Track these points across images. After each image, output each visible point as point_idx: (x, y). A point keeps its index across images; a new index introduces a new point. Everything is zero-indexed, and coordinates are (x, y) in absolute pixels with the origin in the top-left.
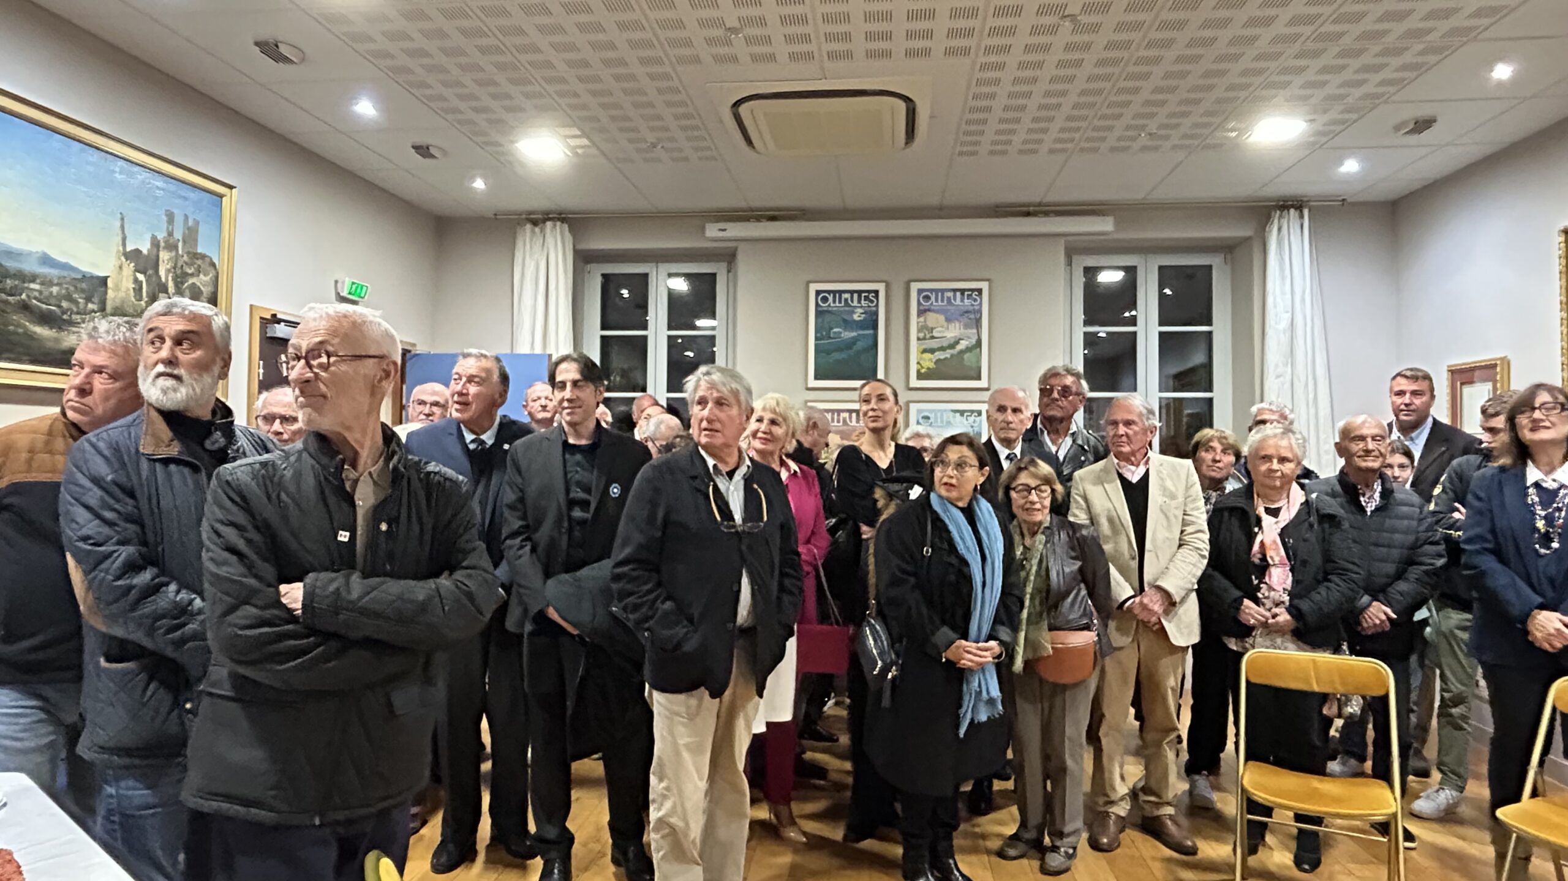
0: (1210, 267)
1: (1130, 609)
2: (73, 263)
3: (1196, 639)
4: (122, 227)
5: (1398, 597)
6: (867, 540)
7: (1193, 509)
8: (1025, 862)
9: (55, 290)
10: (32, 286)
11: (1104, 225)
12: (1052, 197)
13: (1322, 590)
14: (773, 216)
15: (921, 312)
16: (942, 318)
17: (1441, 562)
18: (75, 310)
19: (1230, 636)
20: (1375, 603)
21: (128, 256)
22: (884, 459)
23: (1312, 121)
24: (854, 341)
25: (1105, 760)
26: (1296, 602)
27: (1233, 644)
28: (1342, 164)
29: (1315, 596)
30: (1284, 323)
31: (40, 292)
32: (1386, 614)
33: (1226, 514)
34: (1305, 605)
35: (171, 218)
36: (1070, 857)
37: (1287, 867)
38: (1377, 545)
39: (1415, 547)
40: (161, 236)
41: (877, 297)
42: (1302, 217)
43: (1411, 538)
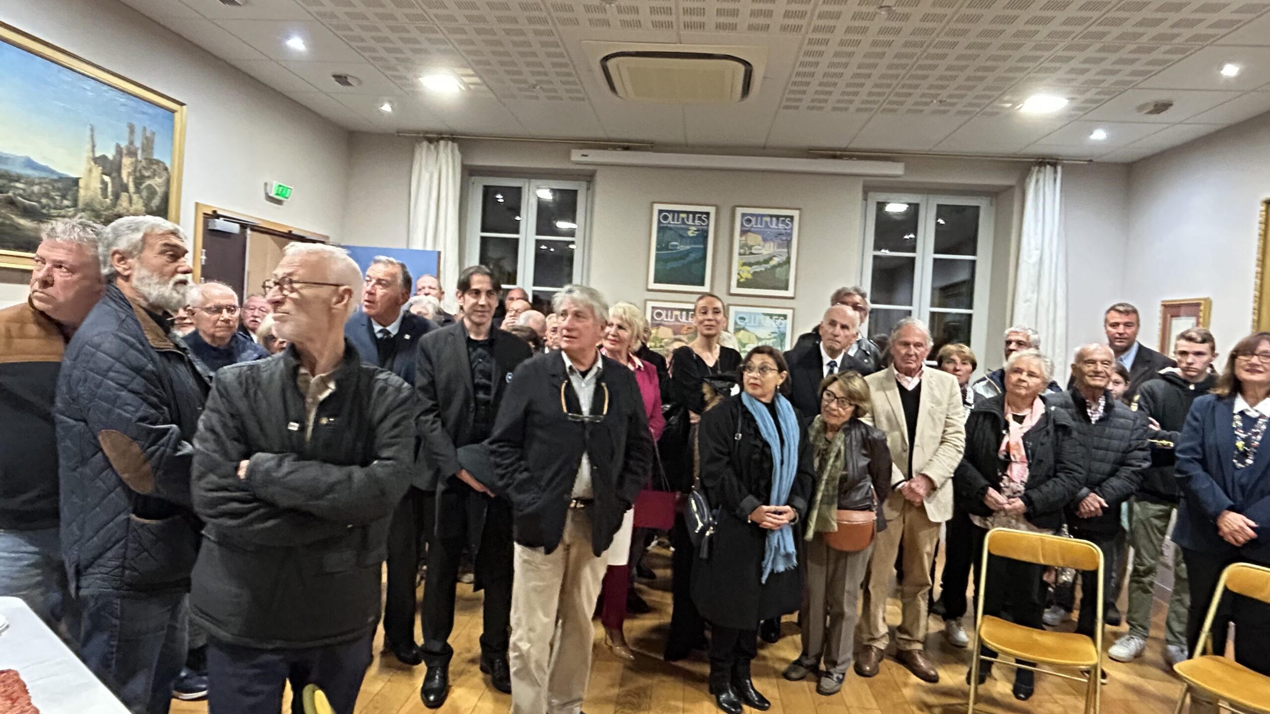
0: (977, 208)
1: (900, 491)
2: (52, 167)
3: (949, 516)
4: (92, 137)
5: (1110, 490)
6: (694, 424)
7: (953, 414)
8: (805, 683)
9: (36, 189)
10: (18, 185)
11: (896, 170)
12: (854, 145)
13: (1050, 483)
14: (627, 147)
15: (744, 232)
16: (759, 238)
17: (1146, 465)
18: (52, 204)
19: (975, 514)
20: (1092, 494)
21: (96, 160)
22: (711, 359)
23: (1072, 99)
24: (688, 253)
25: (872, 608)
26: (1029, 491)
27: (977, 521)
28: (1091, 133)
29: (1044, 488)
30: (1035, 258)
31: (24, 190)
32: (1100, 503)
33: (981, 418)
34: (1035, 495)
35: (132, 131)
36: (840, 681)
37: (1008, 695)
38: (1097, 448)
39: (1126, 452)
40: (124, 144)
41: (708, 218)
42: (1055, 172)
43: (1124, 445)
